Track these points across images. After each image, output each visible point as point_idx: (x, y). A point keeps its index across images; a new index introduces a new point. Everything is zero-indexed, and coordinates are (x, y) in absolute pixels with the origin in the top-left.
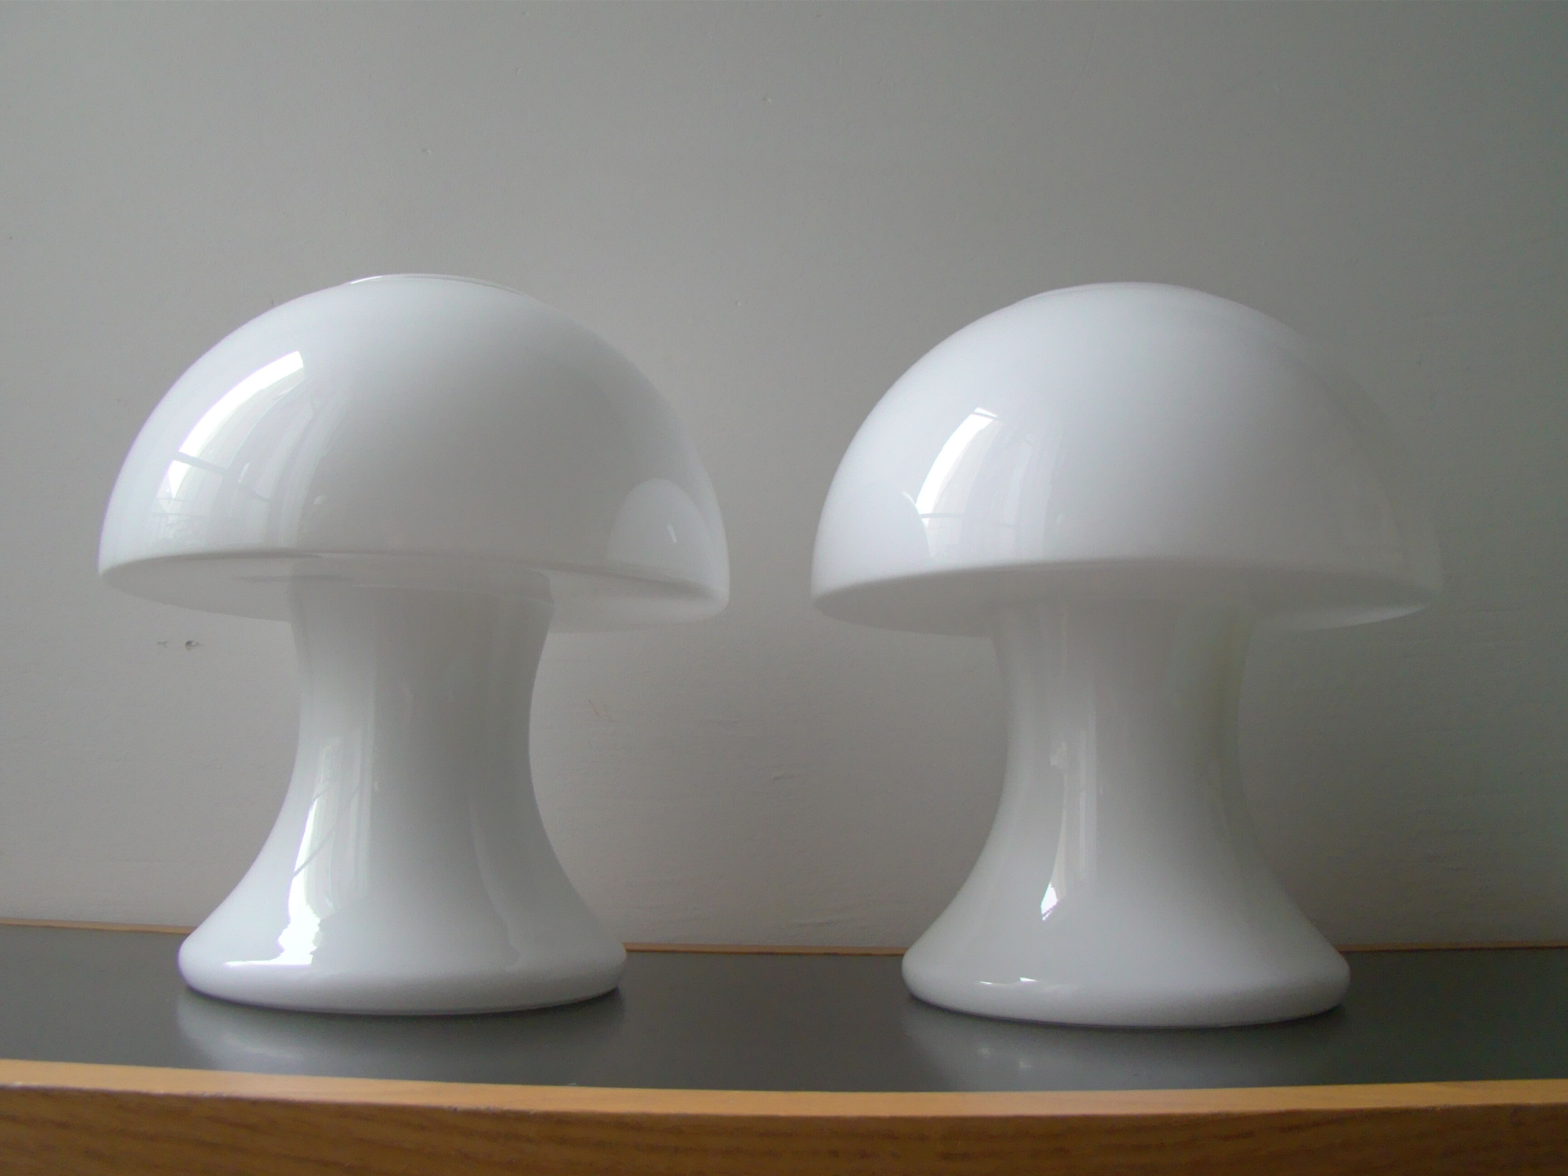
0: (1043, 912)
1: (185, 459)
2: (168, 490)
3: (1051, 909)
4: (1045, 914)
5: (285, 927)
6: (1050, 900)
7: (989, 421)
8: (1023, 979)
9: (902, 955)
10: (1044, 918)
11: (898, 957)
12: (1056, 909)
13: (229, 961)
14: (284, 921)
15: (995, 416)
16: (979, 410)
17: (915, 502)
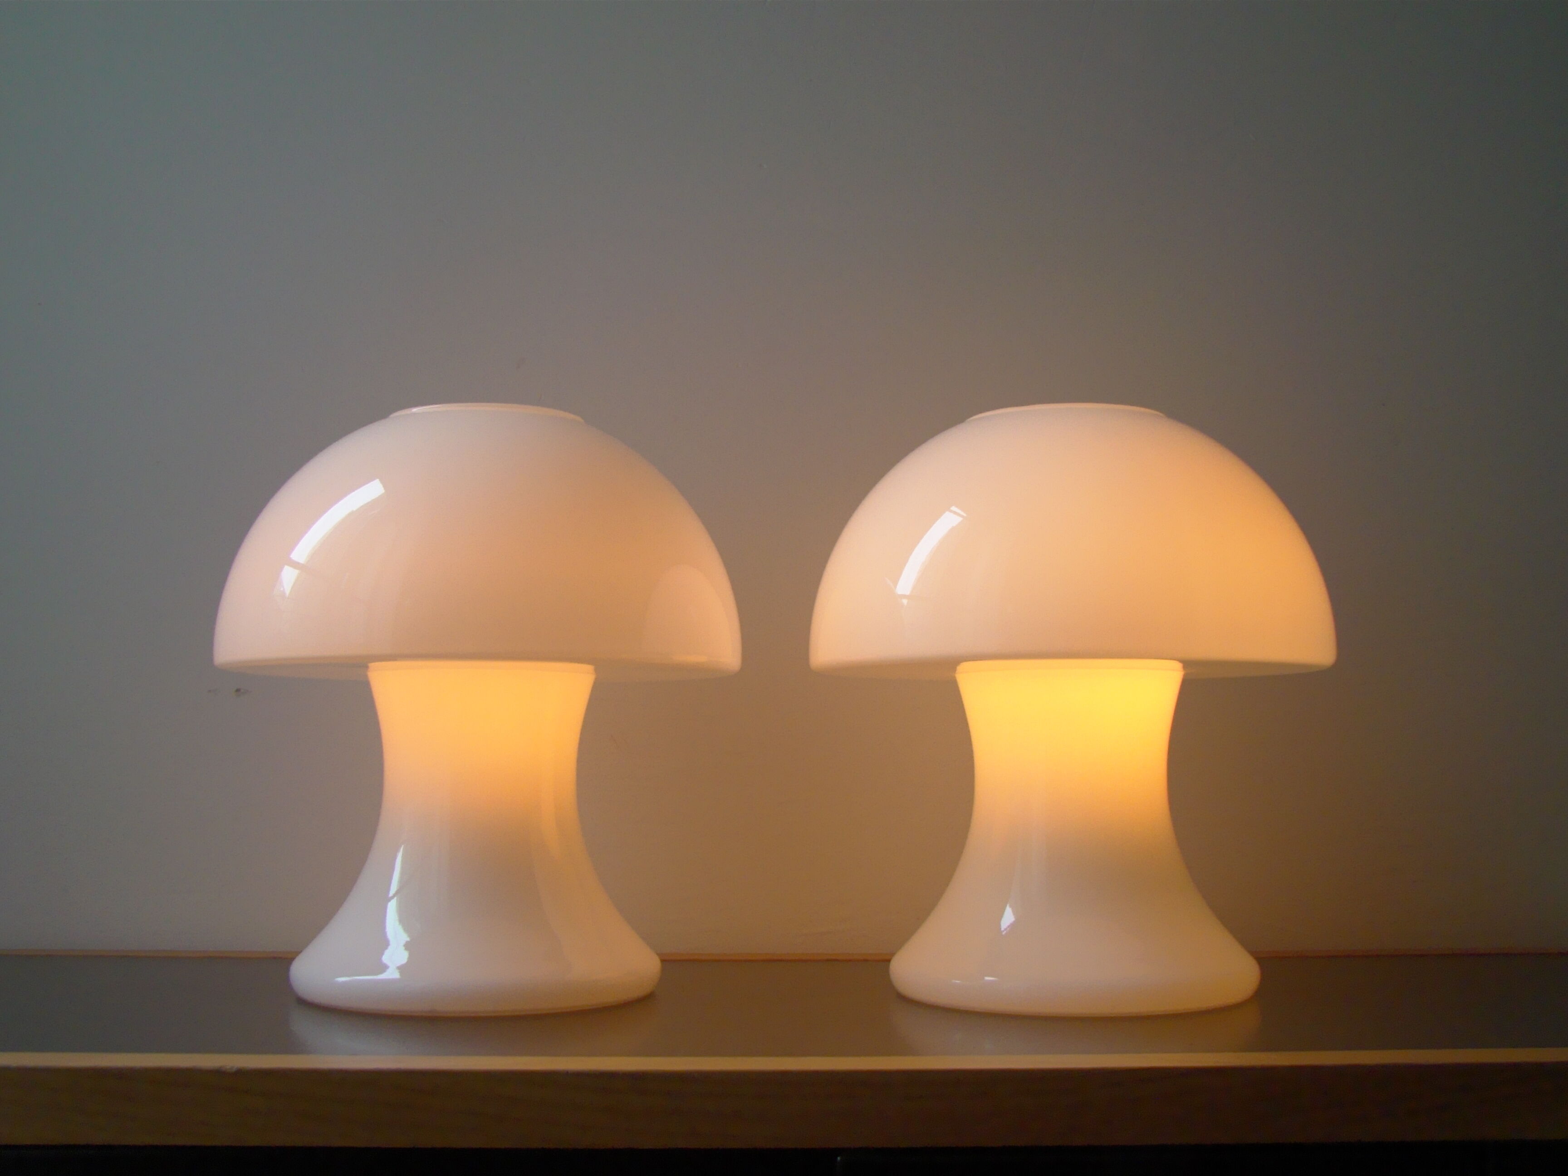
0: (1002, 929)
1: (295, 565)
2: (282, 589)
3: (1009, 926)
4: (1003, 931)
5: (386, 948)
6: (1008, 918)
7: (960, 519)
8: (987, 978)
9: (889, 961)
10: (1004, 933)
11: (887, 961)
12: (1012, 926)
13: (337, 977)
14: (385, 943)
15: (965, 515)
16: (954, 508)
17: (896, 587)
